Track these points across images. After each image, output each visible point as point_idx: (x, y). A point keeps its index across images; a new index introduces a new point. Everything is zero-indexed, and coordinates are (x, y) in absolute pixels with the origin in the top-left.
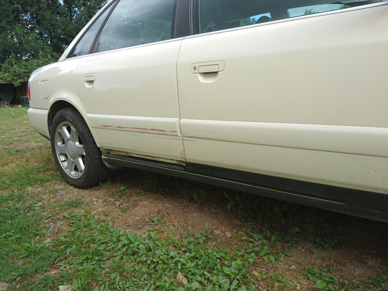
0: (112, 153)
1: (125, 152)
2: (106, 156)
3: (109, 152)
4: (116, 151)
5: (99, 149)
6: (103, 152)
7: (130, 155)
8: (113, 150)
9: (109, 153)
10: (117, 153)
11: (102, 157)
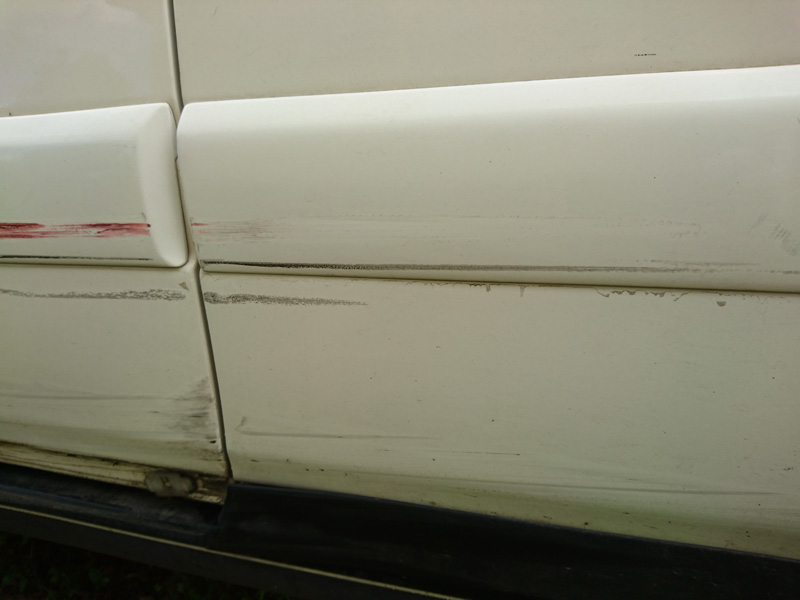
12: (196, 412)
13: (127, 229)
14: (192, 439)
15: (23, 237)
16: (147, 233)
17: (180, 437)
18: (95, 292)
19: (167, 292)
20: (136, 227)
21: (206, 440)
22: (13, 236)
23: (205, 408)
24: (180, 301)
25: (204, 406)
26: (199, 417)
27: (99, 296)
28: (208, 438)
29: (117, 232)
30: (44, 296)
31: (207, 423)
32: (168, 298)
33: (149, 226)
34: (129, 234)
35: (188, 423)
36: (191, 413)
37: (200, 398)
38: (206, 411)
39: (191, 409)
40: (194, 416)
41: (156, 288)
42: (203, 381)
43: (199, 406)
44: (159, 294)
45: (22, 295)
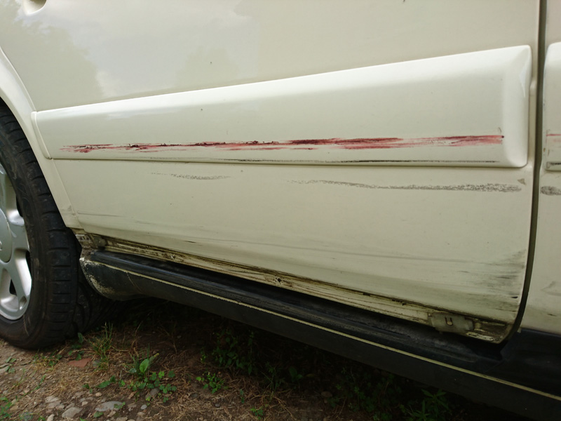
0: (111, 248)
1: (160, 249)
2: (92, 259)
3: (103, 243)
4: (124, 242)
5: (70, 232)
6: (86, 243)
7: (178, 260)
8: (114, 240)
9: (102, 249)
10: (128, 250)
11: (82, 259)
12: (505, 274)
13: (482, 140)
14: (494, 294)
15: (382, 147)
16: (500, 142)
17: (484, 291)
18: (434, 185)
19: (504, 186)
20: (489, 138)
21: (508, 296)
22: (372, 147)
23: (515, 272)
24: (515, 193)
25: (514, 270)
26: (507, 278)
27: (438, 188)
28: (511, 293)
29: (470, 142)
30: (387, 188)
31: (514, 283)
32: (504, 190)
33: (503, 137)
34: (482, 143)
35: (495, 282)
36: (500, 275)
37: (513, 265)
38: (515, 274)
39: (501, 272)
40: (503, 277)
41: (494, 183)
42: (519, 252)
43: (510, 271)
44: (495, 187)
45: (367, 186)
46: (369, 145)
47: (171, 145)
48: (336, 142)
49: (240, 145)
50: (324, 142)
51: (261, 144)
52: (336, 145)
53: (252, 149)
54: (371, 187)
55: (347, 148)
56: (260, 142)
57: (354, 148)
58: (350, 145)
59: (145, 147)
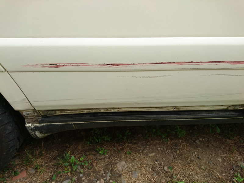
30: (238, 75)
45: (231, 75)
46: (239, 63)
47: (138, 64)
48: (228, 62)
49: (183, 63)
50: (223, 62)
51: (194, 63)
52: (227, 63)
53: (189, 65)
54: (233, 75)
55: (231, 64)
56: (194, 62)
57: (233, 64)
58: (232, 63)
59: (117, 65)
